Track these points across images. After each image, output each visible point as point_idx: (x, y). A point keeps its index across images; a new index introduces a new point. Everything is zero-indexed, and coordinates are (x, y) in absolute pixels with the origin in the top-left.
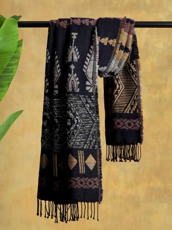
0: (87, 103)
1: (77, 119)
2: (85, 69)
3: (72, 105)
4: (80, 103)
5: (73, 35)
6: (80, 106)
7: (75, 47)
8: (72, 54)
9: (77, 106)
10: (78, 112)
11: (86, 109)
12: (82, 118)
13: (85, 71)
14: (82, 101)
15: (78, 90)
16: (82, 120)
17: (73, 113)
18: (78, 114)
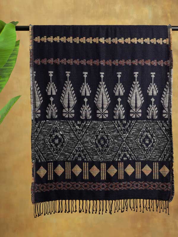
0: (163, 126)
1: (154, 139)
2: (162, 101)
3: (151, 128)
4: (157, 127)
5: (152, 75)
6: (157, 129)
7: (155, 84)
8: (153, 90)
9: (154, 129)
10: (156, 134)
11: (163, 131)
12: (159, 138)
13: (162, 102)
14: (159, 125)
15: (156, 117)
16: (158, 140)
17: (151, 135)
18: (155, 135)
